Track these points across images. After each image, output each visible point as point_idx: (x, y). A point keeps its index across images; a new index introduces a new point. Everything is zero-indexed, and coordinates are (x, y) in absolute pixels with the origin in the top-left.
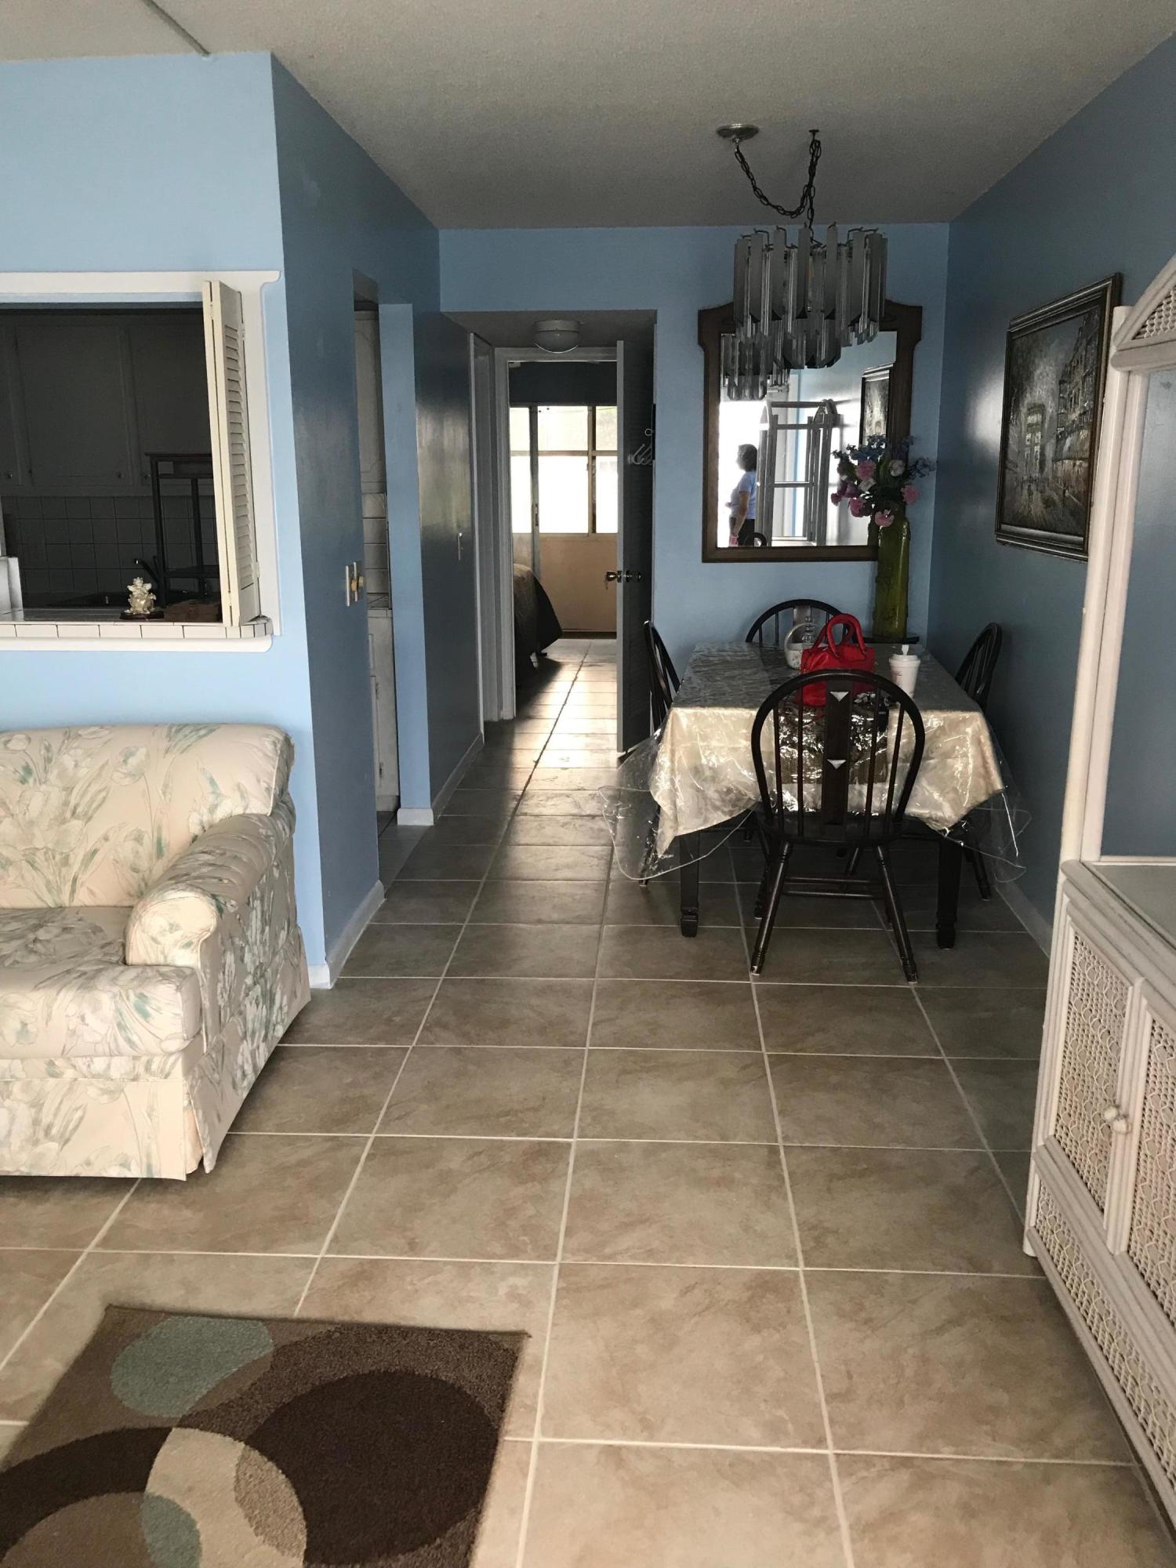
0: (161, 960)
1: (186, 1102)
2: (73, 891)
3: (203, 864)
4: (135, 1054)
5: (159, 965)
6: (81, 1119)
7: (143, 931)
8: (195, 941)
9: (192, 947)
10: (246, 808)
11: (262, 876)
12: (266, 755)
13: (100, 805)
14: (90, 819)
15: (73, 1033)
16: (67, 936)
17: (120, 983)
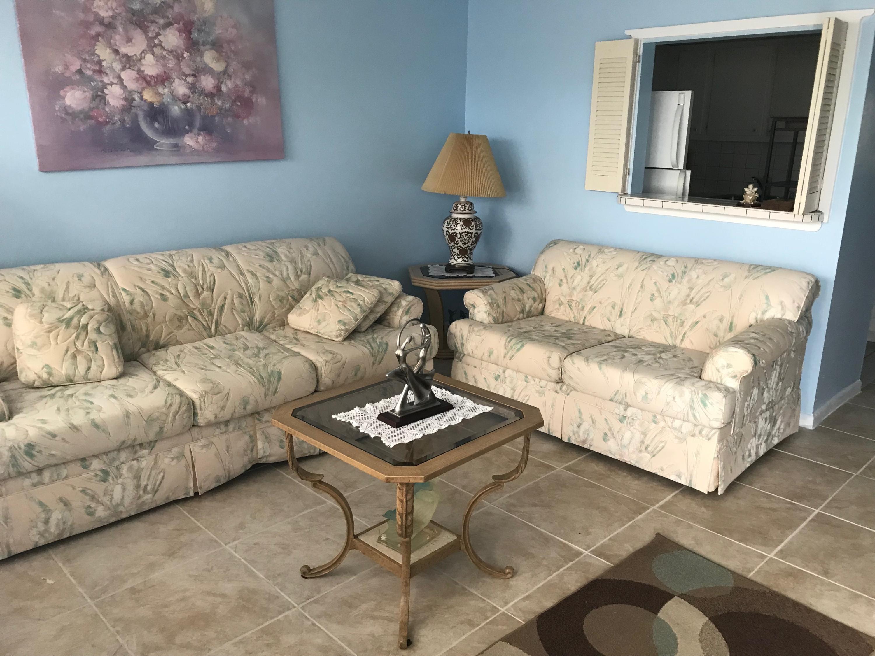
0: (719, 381)
1: (716, 455)
2: (682, 340)
3: (751, 338)
4: (696, 423)
5: (718, 383)
6: (663, 447)
7: (713, 364)
8: (739, 375)
9: (737, 378)
10: (783, 315)
11: (784, 352)
12: (801, 288)
13: (705, 300)
14: (698, 305)
15: (668, 404)
16: (676, 359)
17: (696, 386)
